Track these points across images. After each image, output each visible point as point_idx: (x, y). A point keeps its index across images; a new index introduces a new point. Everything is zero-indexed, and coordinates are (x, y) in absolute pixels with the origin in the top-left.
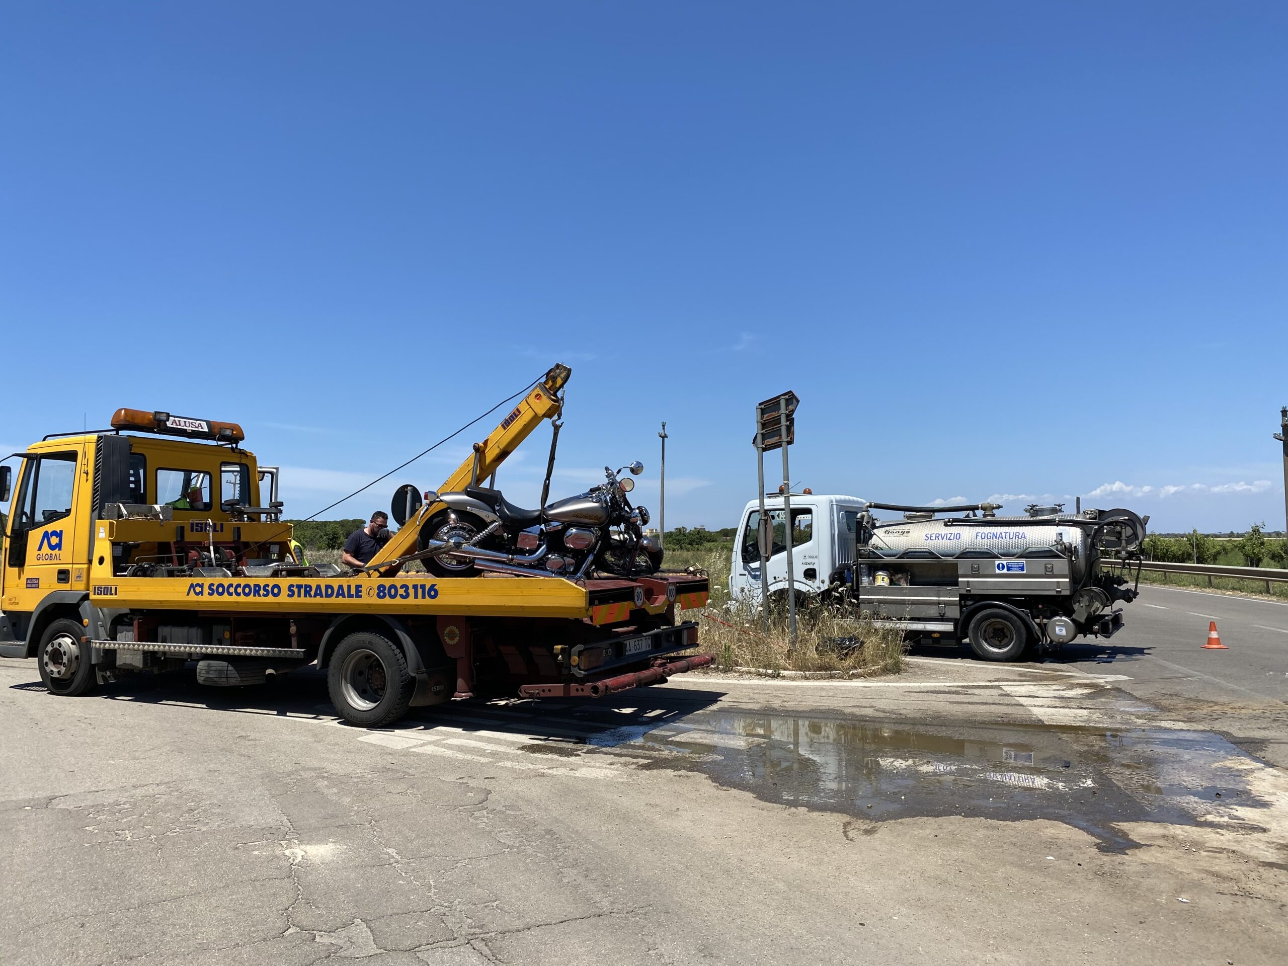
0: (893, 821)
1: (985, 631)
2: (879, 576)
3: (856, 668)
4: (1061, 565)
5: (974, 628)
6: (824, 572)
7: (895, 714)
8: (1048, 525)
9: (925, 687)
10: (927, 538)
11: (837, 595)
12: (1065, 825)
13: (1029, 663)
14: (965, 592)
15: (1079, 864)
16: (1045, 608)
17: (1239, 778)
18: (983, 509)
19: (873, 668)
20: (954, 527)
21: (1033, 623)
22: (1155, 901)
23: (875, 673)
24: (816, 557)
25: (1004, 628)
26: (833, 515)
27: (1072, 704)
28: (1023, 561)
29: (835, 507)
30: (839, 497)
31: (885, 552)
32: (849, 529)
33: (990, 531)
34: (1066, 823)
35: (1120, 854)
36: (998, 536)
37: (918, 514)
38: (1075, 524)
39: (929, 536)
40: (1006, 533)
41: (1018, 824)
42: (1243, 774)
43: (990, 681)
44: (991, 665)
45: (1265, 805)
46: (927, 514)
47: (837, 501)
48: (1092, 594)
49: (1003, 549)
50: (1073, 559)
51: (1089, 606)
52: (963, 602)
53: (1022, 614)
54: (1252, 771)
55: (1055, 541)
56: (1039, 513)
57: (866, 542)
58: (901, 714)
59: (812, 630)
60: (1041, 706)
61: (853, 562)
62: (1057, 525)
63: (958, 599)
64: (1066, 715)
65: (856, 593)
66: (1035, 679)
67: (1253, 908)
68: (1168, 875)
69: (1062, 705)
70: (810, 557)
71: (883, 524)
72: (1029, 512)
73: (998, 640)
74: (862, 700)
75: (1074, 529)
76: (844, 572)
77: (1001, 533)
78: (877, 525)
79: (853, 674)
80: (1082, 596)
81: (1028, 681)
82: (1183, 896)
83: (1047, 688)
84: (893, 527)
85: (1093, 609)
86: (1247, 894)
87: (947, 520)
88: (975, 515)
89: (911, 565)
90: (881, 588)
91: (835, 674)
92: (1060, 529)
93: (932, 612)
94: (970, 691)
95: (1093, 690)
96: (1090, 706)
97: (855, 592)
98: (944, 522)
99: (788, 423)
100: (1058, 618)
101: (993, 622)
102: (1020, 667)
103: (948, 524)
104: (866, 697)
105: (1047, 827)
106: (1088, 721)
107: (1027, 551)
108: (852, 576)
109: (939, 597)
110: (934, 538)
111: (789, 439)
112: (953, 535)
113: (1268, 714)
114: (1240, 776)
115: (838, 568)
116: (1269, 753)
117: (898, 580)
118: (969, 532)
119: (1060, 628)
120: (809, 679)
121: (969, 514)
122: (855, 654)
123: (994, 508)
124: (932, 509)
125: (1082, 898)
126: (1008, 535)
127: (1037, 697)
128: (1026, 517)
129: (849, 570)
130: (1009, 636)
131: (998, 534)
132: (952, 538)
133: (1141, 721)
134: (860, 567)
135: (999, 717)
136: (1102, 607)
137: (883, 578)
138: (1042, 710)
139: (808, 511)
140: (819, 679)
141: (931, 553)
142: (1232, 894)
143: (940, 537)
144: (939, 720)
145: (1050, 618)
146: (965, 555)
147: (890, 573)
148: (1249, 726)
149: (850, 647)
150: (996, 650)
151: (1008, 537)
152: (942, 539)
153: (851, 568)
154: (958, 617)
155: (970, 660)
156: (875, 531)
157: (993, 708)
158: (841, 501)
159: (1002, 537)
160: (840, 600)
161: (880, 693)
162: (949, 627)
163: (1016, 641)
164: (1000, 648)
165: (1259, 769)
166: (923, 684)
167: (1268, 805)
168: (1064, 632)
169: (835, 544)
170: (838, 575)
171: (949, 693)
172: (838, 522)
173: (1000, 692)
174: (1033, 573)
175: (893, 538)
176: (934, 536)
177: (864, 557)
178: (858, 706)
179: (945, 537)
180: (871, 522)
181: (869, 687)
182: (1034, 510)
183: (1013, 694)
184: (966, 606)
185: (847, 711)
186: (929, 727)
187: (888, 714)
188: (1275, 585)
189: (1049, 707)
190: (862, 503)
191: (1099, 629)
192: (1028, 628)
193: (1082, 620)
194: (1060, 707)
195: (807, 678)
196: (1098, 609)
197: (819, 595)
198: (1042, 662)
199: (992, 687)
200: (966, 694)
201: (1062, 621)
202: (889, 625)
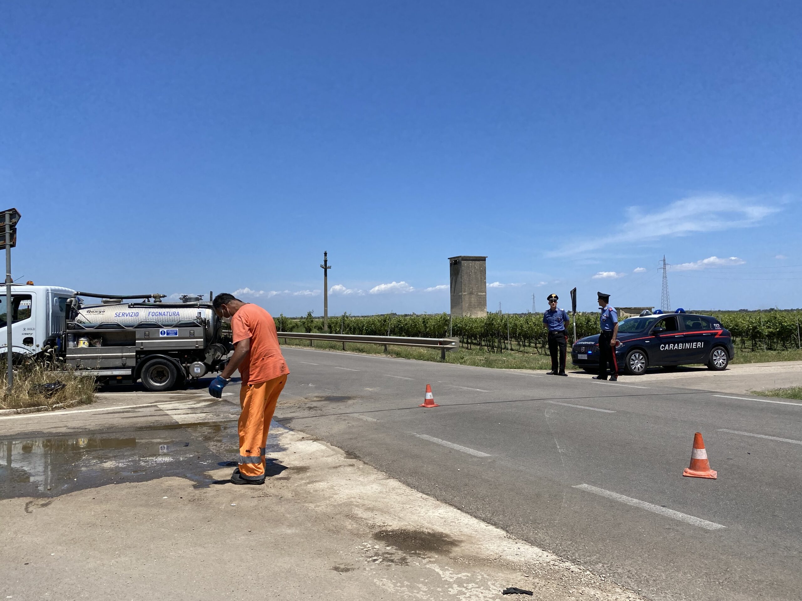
0: (65, 495)
1: (152, 373)
2: (81, 341)
3: (58, 403)
4: (199, 331)
5: (145, 371)
6: (40, 339)
7: (82, 429)
8: (193, 308)
9: (107, 410)
10: (116, 316)
11: (48, 354)
12: (178, 478)
13: (178, 391)
14: (139, 349)
15: (181, 498)
16: (189, 357)
17: (275, 439)
18: (154, 297)
19: (71, 402)
20: (135, 309)
21: (182, 366)
22: (218, 508)
23: (73, 405)
24: (34, 329)
25: (163, 371)
26: (48, 300)
27: (199, 411)
28: (177, 329)
29: (50, 294)
30: (53, 287)
31: (86, 325)
32: (61, 310)
33: (158, 311)
34: (179, 477)
35: (206, 488)
36: (162, 314)
37: (111, 300)
38: (208, 307)
39: (118, 314)
40: (167, 312)
41: (150, 482)
42: (278, 436)
43: (151, 403)
44: (154, 393)
45: (284, 450)
46: (118, 300)
47: (52, 290)
48: (216, 348)
49: (166, 322)
50: (207, 327)
51: (214, 355)
52: (138, 356)
53: (175, 362)
54: (282, 434)
55: (197, 317)
56: (188, 300)
57: (73, 319)
58: (86, 429)
59: (26, 380)
60: (179, 414)
61: (63, 332)
62: (199, 308)
63: (135, 354)
64: (192, 418)
65: (64, 353)
66: (179, 399)
67: (267, 501)
68: (229, 494)
69: (192, 412)
70: (28, 329)
71: (86, 306)
72: (183, 300)
73: (160, 378)
74: (59, 423)
75: (207, 310)
76: (55, 340)
77: (164, 312)
78: (82, 307)
79: (56, 407)
80: (210, 349)
81: (175, 401)
82: (233, 503)
83: (185, 404)
84: (94, 309)
85: (216, 356)
86: (266, 495)
87: (130, 304)
88: (149, 301)
89: (105, 333)
90: (83, 349)
91: (42, 408)
92: (200, 310)
93: (117, 363)
94: (137, 410)
95: (212, 402)
96: (207, 411)
97: (62, 352)
98: (128, 305)
99: (11, 231)
100: (196, 363)
101: (157, 367)
102: (172, 393)
103: (131, 306)
104: (63, 421)
105: (167, 481)
106: (205, 419)
107: (180, 323)
108: (61, 342)
109: (122, 353)
110: (121, 315)
111: (12, 243)
112: (134, 314)
113: (296, 405)
114: (276, 437)
115: (51, 337)
116: (292, 425)
117: (95, 343)
118: (144, 312)
119: (197, 368)
120: (21, 414)
121: (145, 300)
122: (58, 394)
123: (161, 297)
124: (120, 297)
125: (178, 516)
126: (168, 313)
127: (178, 409)
128: (181, 303)
129: (59, 338)
130: (167, 375)
131: (163, 313)
132: (133, 315)
133: (233, 416)
134: (68, 335)
135: (152, 423)
136: (221, 355)
137: (84, 342)
138: (180, 416)
139: (29, 297)
140: (29, 413)
141: (118, 325)
142: (258, 497)
143: (125, 315)
144: (111, 429)
145: (191, 363)
146: (141, 326)
147: (89, 339)
148: (286, 412)
149: (54, 389)
150: (158, 385)
151: (168, 315)
152: (127, 316)
153: (61, 337)
154: (135, 365)
155: (141, 392)
156: (80, 311)
157: (150, 419)
158: (55, 290)
159: (165, 315)
160: (50, 358)
161: (72, 417)
162: (128, 372)
163: (170, 378)
164: (160, 383)
165: (286, 432)
166: (106, 409)
167: (286, 449)
168: (199, 371)
169: (49, 320)
170: (50, 341)
171: (123, 412)
172: (52, 305)
173: (156, 408)
174: (182, 336)
175: (93, 316)
176: (121, 314)
177: (71, 328)
178: (55, 427)
179: (129, 315)
180: (77, 305)
181: (66, 414)
182: (185, 299)
183: (164, 409)
184: (140, 358)
185: (45, 431)
186: (104, 434)
187: (77, 430)
188: (315, 342)
189: (184, 414)
190: (72, 292)
191: (219, 368)
192: (178, 369)
193: (210, 363)
194: (191, 414)
195: (18, 413)
196: (219, 356)
197: (34, 356)
198: (185, 390)
199: (151, 406)
200: (134, 412)
201: (199, 364)
202: (85, 373)
